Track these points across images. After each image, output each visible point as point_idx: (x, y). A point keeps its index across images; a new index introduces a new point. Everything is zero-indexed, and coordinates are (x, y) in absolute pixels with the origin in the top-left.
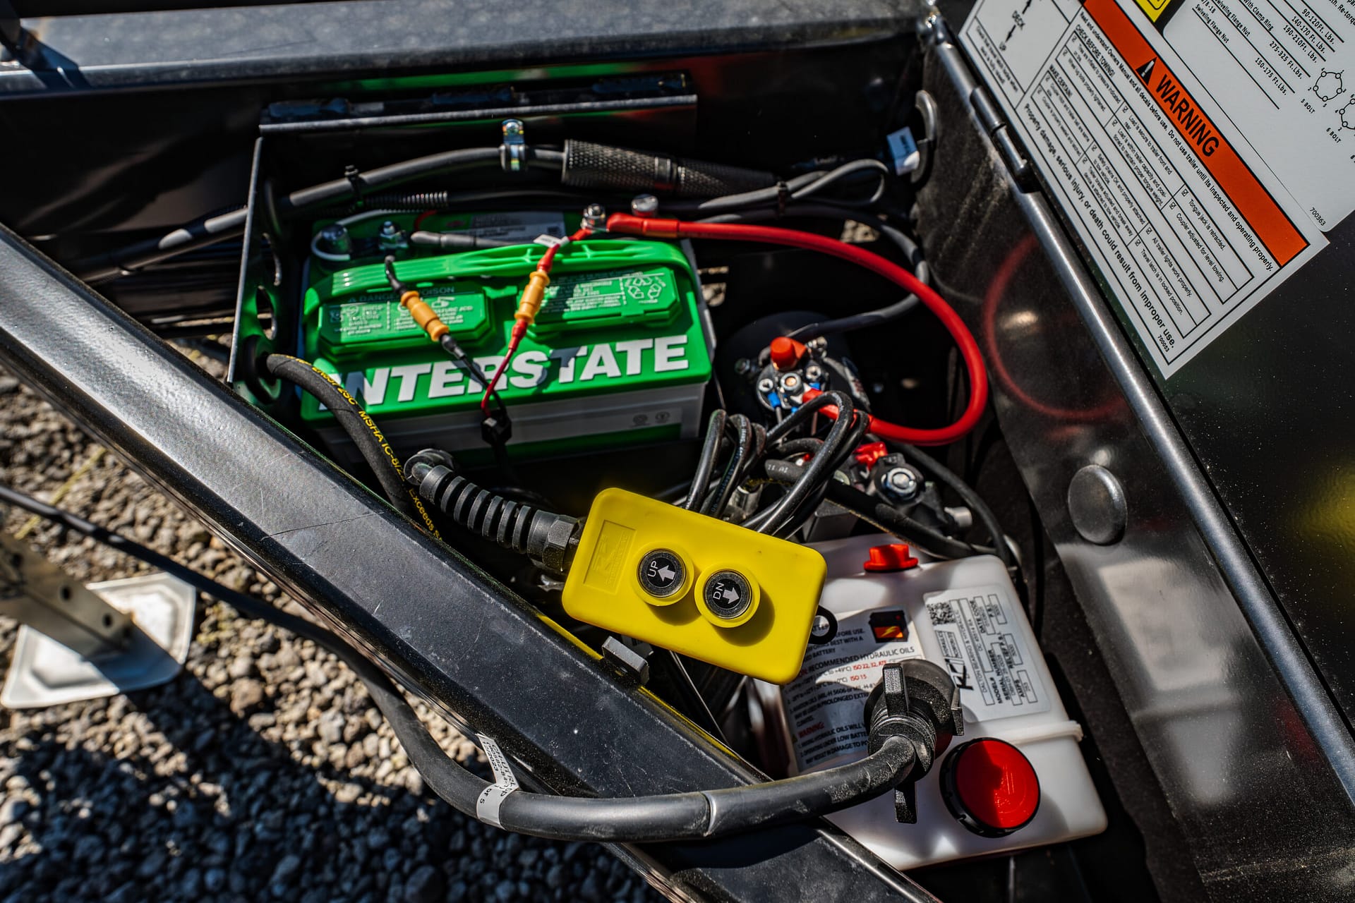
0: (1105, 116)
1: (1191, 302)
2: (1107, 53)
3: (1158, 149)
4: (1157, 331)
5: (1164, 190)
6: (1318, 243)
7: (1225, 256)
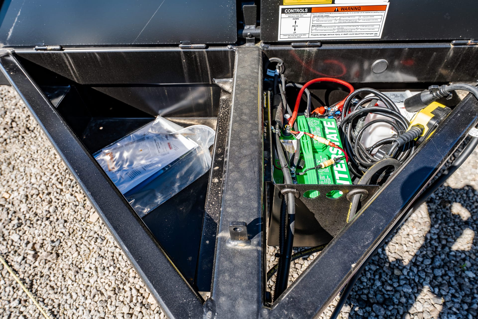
0: (333, 21)
1: (375, 27)
2: (324, 14)
3: (349, 16)
4: (373, 35)
5: (356, 20)
6: (388, 4)
7: (375, 17)
